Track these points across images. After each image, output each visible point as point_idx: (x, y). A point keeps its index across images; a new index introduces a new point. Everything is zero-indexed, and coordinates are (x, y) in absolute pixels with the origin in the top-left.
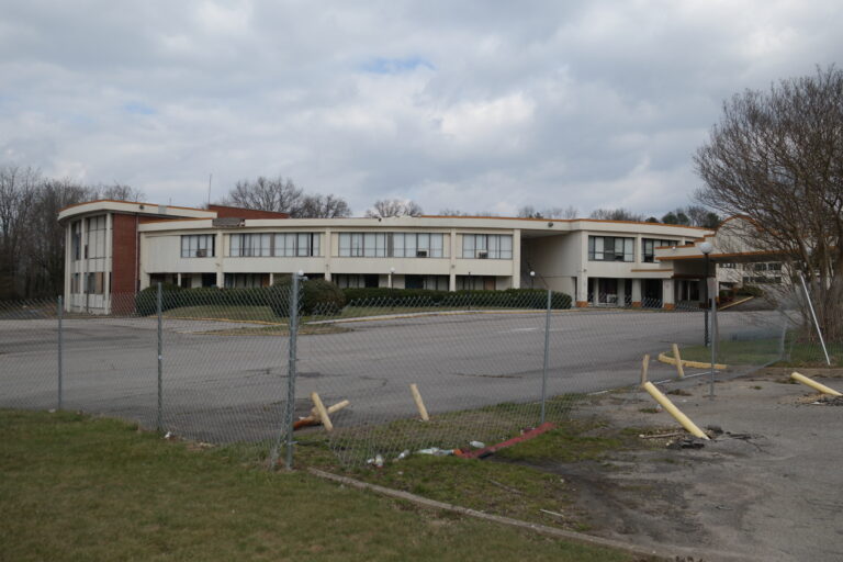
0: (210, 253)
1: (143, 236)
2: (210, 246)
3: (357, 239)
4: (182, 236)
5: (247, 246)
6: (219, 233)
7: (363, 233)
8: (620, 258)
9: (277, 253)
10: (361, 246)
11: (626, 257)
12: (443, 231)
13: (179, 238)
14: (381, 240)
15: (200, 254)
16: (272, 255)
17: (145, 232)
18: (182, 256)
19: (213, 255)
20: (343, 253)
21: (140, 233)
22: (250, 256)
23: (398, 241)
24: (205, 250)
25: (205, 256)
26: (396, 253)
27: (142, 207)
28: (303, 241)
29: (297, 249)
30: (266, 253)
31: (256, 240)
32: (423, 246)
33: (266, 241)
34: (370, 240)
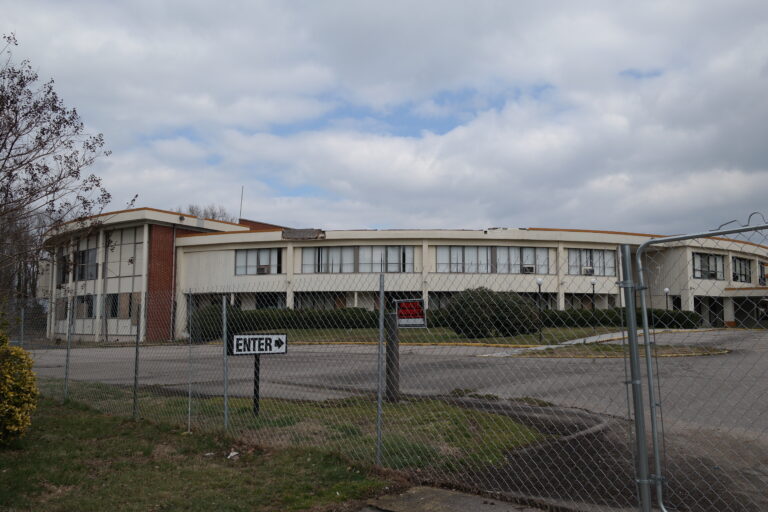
0: (274, 270)
1: (180, 253)
2: (274, 262)
3: (456, 254)
4: (236, 251)
5: (324, 261)
6: (290, 247)
7: (463, 247)
8: (713, 276)
9: (362, 269)
10: (460, 261)
11: (719, 275)
12: (549, 246)
13: (233, 252)
14: (484, 255)
15: (262, 271)
16: (356, 270)
17: (184, 247)
18: (235, 274)
19: (279, 271)
20: (442, 269)
21: (177, 247)
22: (327, 272)
23: (502, 256)
24: (269, 267)
25: (269, 273)
26: (500, 269)
27: (182, 219)
28: (394, 257)
29: (387, 264)
30: (348, 268)
31: (335, 256)
32: (528, 262)
33: (348, 256)
34: (470, 255)
